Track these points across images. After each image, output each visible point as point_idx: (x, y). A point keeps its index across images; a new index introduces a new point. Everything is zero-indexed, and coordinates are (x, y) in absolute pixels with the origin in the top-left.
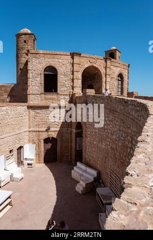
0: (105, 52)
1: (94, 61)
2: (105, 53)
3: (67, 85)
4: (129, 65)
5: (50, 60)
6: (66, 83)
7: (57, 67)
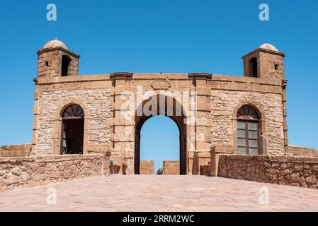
0: (243, 58)
1: (162, 84)
2: (242, 60)
3: (102, 139)
4: (284, 82)
5: (72, 93)
6: (101, 135)
7: (84, 105)
